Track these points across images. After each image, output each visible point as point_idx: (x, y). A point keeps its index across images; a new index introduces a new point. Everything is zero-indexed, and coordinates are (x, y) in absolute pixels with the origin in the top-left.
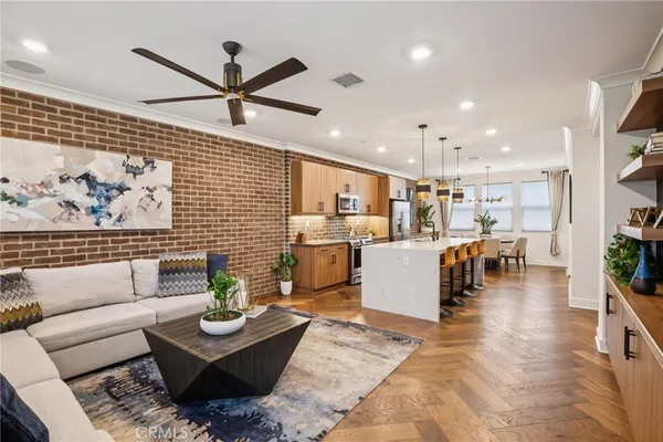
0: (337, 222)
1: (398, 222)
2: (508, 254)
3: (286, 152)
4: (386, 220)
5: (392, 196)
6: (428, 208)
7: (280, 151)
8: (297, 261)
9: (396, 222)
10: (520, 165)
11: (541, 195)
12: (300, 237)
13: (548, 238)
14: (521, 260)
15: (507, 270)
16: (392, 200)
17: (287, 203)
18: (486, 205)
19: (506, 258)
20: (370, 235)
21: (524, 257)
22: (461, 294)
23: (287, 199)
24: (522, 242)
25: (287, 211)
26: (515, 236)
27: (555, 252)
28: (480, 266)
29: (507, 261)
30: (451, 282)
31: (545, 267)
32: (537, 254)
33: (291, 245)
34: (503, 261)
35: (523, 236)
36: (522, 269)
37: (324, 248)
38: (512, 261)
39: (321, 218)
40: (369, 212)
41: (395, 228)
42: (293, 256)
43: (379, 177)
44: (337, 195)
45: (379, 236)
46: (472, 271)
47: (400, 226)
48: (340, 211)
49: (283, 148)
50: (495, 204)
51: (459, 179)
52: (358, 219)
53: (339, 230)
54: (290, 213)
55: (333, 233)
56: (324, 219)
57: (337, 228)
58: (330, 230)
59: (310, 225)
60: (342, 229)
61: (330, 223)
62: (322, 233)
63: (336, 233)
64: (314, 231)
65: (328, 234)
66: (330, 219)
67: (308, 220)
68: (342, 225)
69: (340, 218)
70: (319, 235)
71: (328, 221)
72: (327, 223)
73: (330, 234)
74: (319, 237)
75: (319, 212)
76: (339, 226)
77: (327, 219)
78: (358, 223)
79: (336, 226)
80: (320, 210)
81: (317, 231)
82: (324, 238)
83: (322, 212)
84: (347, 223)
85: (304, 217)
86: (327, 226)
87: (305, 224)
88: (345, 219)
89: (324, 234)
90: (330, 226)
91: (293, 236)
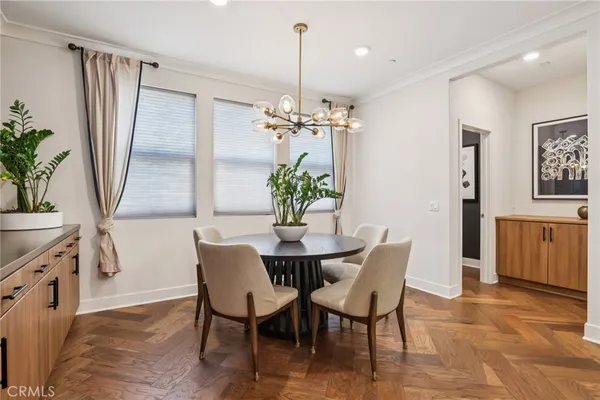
51: (155, 65)
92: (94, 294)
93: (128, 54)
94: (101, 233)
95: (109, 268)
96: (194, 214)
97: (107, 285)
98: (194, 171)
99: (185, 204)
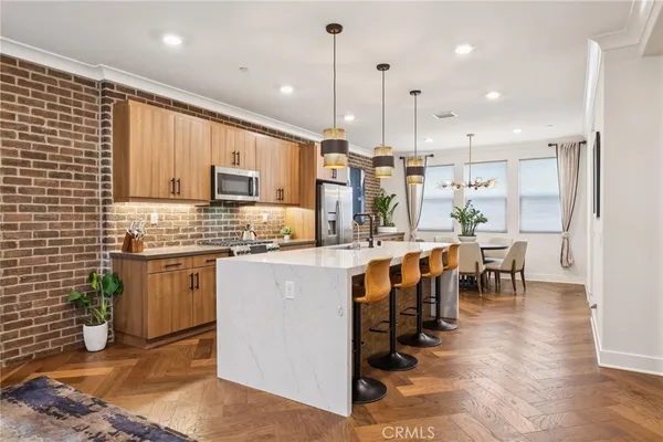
0: (223, 216)
1: (331, 217)
2: (499, 267)
3: (105, 84)
4: (312, 213)
5: (320, 176)
6: (390, 199)
7: (91, 83)
8: (121, 286)
9: (326, 217)
10: (517, 133)
11: (547, 178)
12: (129, 241)
13: (557, 241)
14: (518, 276)
15: (498, 291)
16: (319, 183)
17: (105, 178)
18: (469, 193)
19: (497, 273)
20: (287, 237)
21: (522, 271)
22: (414, 341)
23: (105, 171)
24: (520, 247)
25: (105, 194)
26: (509, 239)
27: (566, 262)
28: (451, 287)
29: (497, 277)
30: (392, 321)
31: (551, 284)
32: (541, 265)
33: (113, 256)
34: (493, 276)
35: (522, 238)
36: (520, 289)
37: (173, 262)
38: (505, 277)
39: (186, 208)
40: (281, 201)
41: (326, 227)
42: (115, 276)
43: (300, 146)
44: (213, 168)
45: (301, 240)
46: (438, 297)
47: (333, 223)
48: (218, 197)
49: (96, 77)
50: (482, 191)
51: (432, 156)
52: (265, 212)
53: (226, 229)
54: (111, 198)
55: (213, 235)
56: (192, 210)
57: (222, 226)
58: (207, 229)
59: (160, 219)
60: (233, 229)
61: (207, 217)
62: (189, 234)
63: (220, 234)
64: (169, 231)
65: (201, 236)
66: (206, 211)
67: (156, 212)
68: (232, 222)
69: (229, 209)
70: (182, 237)
71: (202, 214)
72: (199, 217)
73: (207, 236)
74: (181, 241)
75: (172, 197)
76: (226, 223)
77: (199, 211)
78: (265, 219)
79: (219, 223)
80: (173, 193)
81: (177, 230)
82: (193, 243)
83: (177, 197)
84: (243, 217)
85: (146, 205)
86: (200, 223)
87: (149, 218)
88: (238, 211)
89: (192, 237)
90: (207, 224)
91: (119, 239)
93: (420, 154)
94: (411, 237)
96: (453, 230)
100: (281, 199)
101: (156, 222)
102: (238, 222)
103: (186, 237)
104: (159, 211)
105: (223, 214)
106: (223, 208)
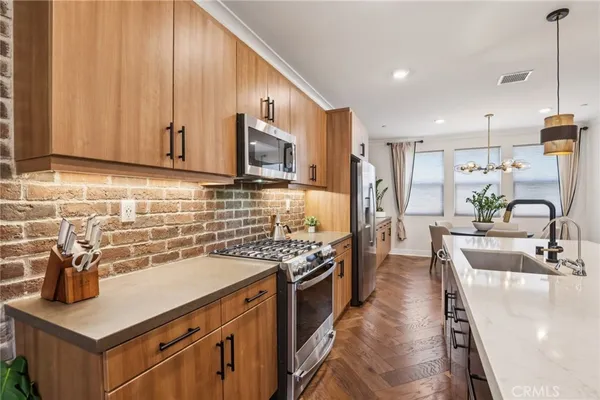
1: (366, 204)
5: (355, 153)
9: (363, 204)
16: (356, 159)
20: (311, 230)
40: (313, 182)
44: (241, 118)
47: (366, 211)
48: (248, 171)
51: (422, 142)
52: (288, 197)
53: (246, 223)
54: (11, 162)
55: (230, 235)
56: (199, 195)
57: (242, 219)
58: (221, 226)
59: (140, 212)
60: (254, 222)
61: (220, 206)
62: (194, 236)
63: (239, 232)
64: (158, 234)
65: (212, 238)
66: (220, 195)
67: (132, 196)
68: (254, 213)
69: (249, 192)
70: (182, 243)
71: (215, 201)
72: (210, 205)
73: (221, 236)
74: (181, 250)
75: (168, 163)
76: (246, 213)
77: (210, 195)
78: (288, 207)
79: (238, 214)
80: (171, 155)
81: (173, 232)
82: (201, 251)
83: (179, 164)
84: (265, 205)
85: (109, 183)
86: (211, 216)
87: (116, 211)
88: (259, 196)
89: (200, 240)
90: (221, 216)
91: (36, 266)
92: (396, 247)
93: (409, 140)
94: (399, 221)
95: (402, 237)
96: (443, 215)
97: (401, 244)
98: (443, 191)
99: (437, 209)
100: (314, 179)
101: (133, 218)
102: (259, 213)
103: (189, 242)
104: (136, 196)
105: (242, 200)
106: (242, 191)
